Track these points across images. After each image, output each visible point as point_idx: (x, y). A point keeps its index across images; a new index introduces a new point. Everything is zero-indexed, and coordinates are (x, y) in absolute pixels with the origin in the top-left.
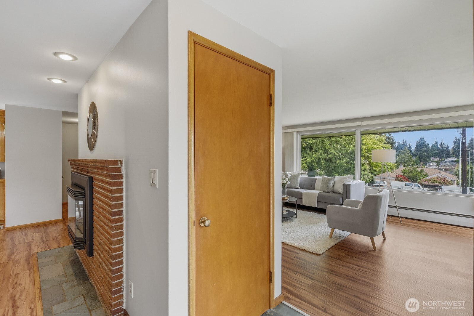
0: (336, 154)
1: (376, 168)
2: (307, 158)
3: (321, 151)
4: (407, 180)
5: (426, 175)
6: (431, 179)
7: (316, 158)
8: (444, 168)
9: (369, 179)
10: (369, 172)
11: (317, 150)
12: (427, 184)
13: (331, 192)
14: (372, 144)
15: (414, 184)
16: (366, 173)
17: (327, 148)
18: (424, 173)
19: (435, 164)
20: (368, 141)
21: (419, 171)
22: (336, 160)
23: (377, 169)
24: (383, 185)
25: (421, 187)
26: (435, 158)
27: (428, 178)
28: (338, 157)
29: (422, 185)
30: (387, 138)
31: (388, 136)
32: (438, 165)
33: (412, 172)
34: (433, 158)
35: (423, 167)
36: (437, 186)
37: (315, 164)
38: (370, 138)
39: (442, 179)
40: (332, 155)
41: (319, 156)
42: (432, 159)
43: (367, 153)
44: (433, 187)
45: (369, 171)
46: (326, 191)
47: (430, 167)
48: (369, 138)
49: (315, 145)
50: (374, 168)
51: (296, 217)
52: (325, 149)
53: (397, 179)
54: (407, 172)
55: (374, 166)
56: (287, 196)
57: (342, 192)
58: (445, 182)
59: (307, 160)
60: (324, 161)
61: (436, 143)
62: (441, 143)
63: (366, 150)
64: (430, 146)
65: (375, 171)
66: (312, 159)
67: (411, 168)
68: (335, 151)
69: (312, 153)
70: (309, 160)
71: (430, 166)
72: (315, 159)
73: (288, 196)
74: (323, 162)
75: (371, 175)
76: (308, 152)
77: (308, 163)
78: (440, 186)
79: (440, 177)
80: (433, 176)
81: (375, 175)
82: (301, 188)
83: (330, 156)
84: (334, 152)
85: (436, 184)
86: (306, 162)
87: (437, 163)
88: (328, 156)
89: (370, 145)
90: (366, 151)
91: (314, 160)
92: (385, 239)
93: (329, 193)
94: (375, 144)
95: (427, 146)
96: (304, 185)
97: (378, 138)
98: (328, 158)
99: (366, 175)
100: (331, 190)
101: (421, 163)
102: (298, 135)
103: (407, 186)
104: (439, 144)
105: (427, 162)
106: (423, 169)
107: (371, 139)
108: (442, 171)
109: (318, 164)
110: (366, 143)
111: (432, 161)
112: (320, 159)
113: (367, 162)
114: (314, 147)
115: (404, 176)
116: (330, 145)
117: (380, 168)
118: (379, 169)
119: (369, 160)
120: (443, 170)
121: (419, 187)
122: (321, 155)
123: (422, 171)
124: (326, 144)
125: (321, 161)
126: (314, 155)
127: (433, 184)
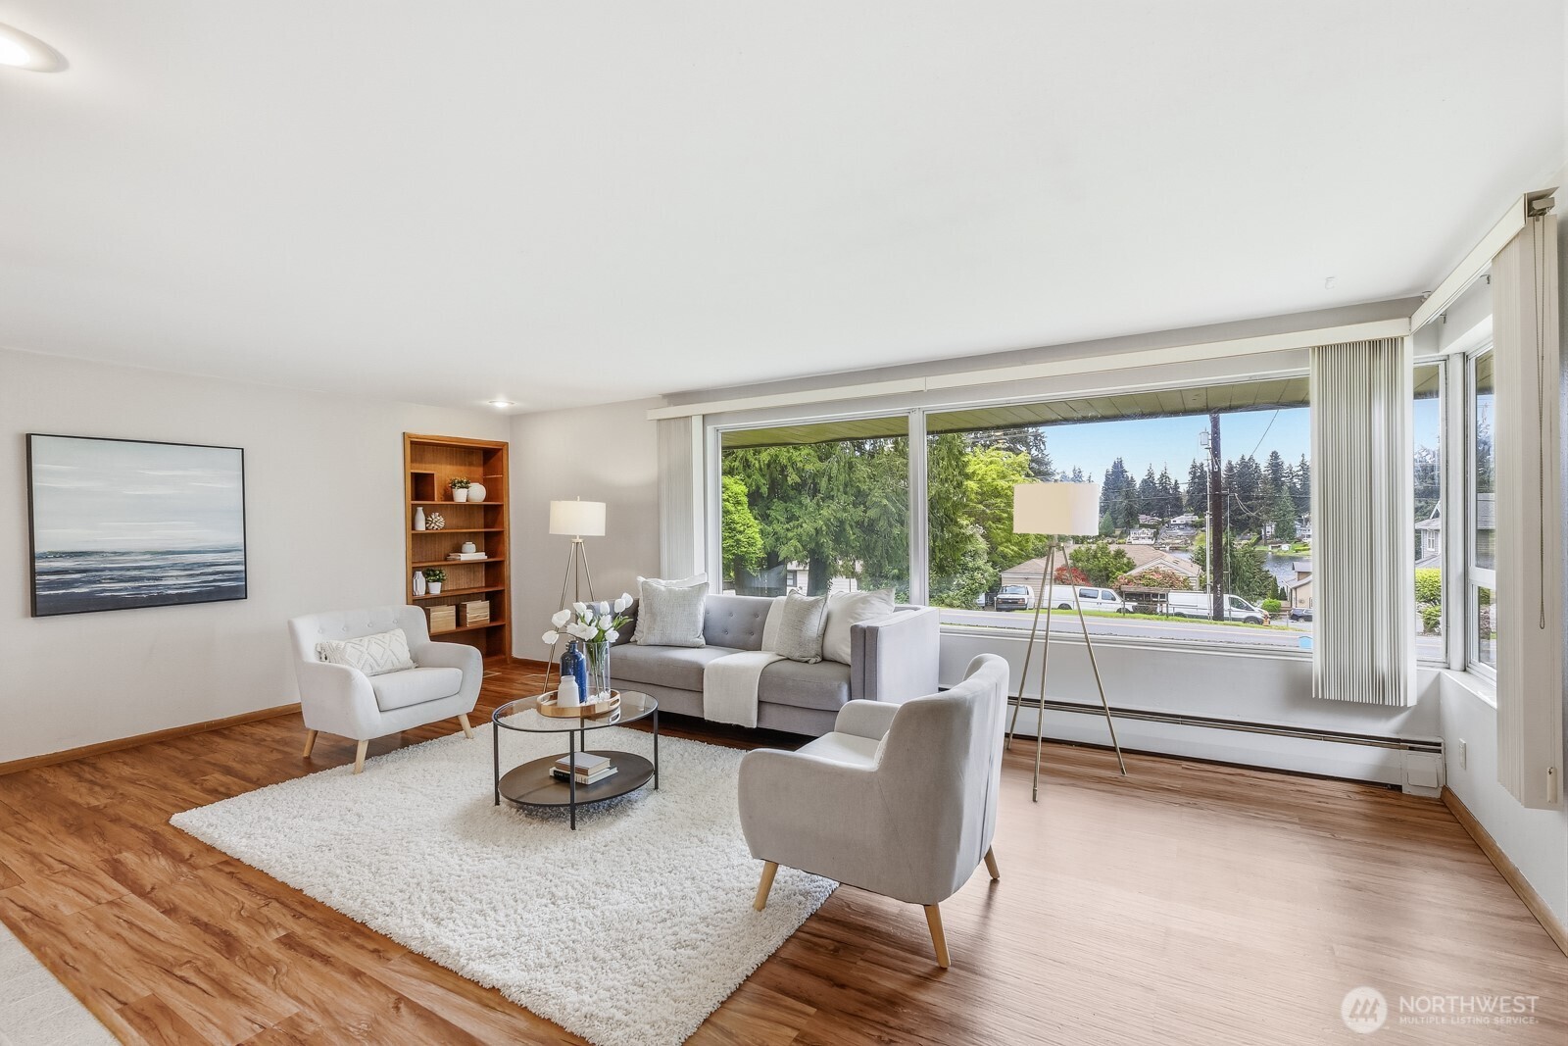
0: (890, 505)
1: (1007, 547)
2: (801, 520)
3: (843, 498)
4: (1083, 580)
5: (1131, 566)
6: (1142, 577)
7: (829, 520)
8: (1168, 544)
9: (987, 581)
10: (988, 562)
11: (832, 493)
12: (1132, 590)
13: (813, 660)
14: (995, 476)
15: (1100, 590)
16: (980, 563)
17: (864, 487)
18: (1125, 560)
19: (1150, 532)
20: (984, 468)
21: (1112, 553)
22: (891, 526)
23: (1010, 550)
24: (1024, 597)
25: (1119, 599)
26: (1149, 517)
27: (1134, 572)
28: (896, 517)
29: (1121, 594)
30: (1032, 461)
31: (1036, 453)
32: (1156, 535)
33: (1095, 556)
34: (1143, 516)
35: (1121, 541)
36: (1155, 595)
37: (827, 542)
38: (989, 460)
39: (1166, 576)
40: (878, 510)
41: (838, 515)
42: (1142, 518)
43: (981, 503)
44: (1146, 600)
45: (986, 557)
46: (796, 655)
47: (1137, 542)
48: (985, 459)
49: (825, 479)
50: (1001, 548)
51: (656, 788)
52: (859, 493)
53: (1060, 580)
54: (1084, 558)
55: (1001, 544)
56: (613, 695)
57: (848, 659)
58: (1173, 582)
59: (802, 527)
60: (857, 530)
61: (1151, 475)
62: (1163, 476)
63: (977, 493)
64: (1138, 483)
65: (1004, 556)
66: (815, 525)
67: (1094, 547)
68: (887, 498)
69: (818, 504)
70: (808, 527)
71: (1138, 538)
72: (826, 525)
73: (618, 697)
74: (852, 534)
75: (991, 570)
76: (806, 500)
77: (804, 538)
78: (1163, 596)
79: (1162, 568)
80: (1146, 567)
81: (1003, 569)
82: (710, 643)
83: (872, 513)
84: (885, 502)
85: (1153, 590)
86: (800, 535)
87: (1153, 531)
88: (865, 512)
89: (989, 480)
90: (979, 497)
91: (824, 528)
92: (994, 881)
93: (806, 662)
94: (1004, 477)
95: (1130, 482)
96: (726, 631)
97: (1010, 461)
98: (866, 520)
99: (978, 568)
100: (813, 653)
101: (1118, 532)
102: (710, 429)
103: (1085, 596)
104: (1157, 477)
105: (1132, 527)
106: (1122, 547)
107: (991, 463)
108: (1165, 551)
109: (837, 541)
110: (974, 473)
111: (1142, 526)
112: (842, 522)
113: (982, 531)
114: (823, 483)
115: (1076, 569)
116: (873, 477)
117: (1016, 549)
118: (1013, 550)
119: (987, 525)
120: (1168, 548)
121: (1114, 599)
122: (845, 510)
123: (1119, 554)
124: (858, 474)
125: (844, 530)
126: (824, 512)
127: (1145, 590)
